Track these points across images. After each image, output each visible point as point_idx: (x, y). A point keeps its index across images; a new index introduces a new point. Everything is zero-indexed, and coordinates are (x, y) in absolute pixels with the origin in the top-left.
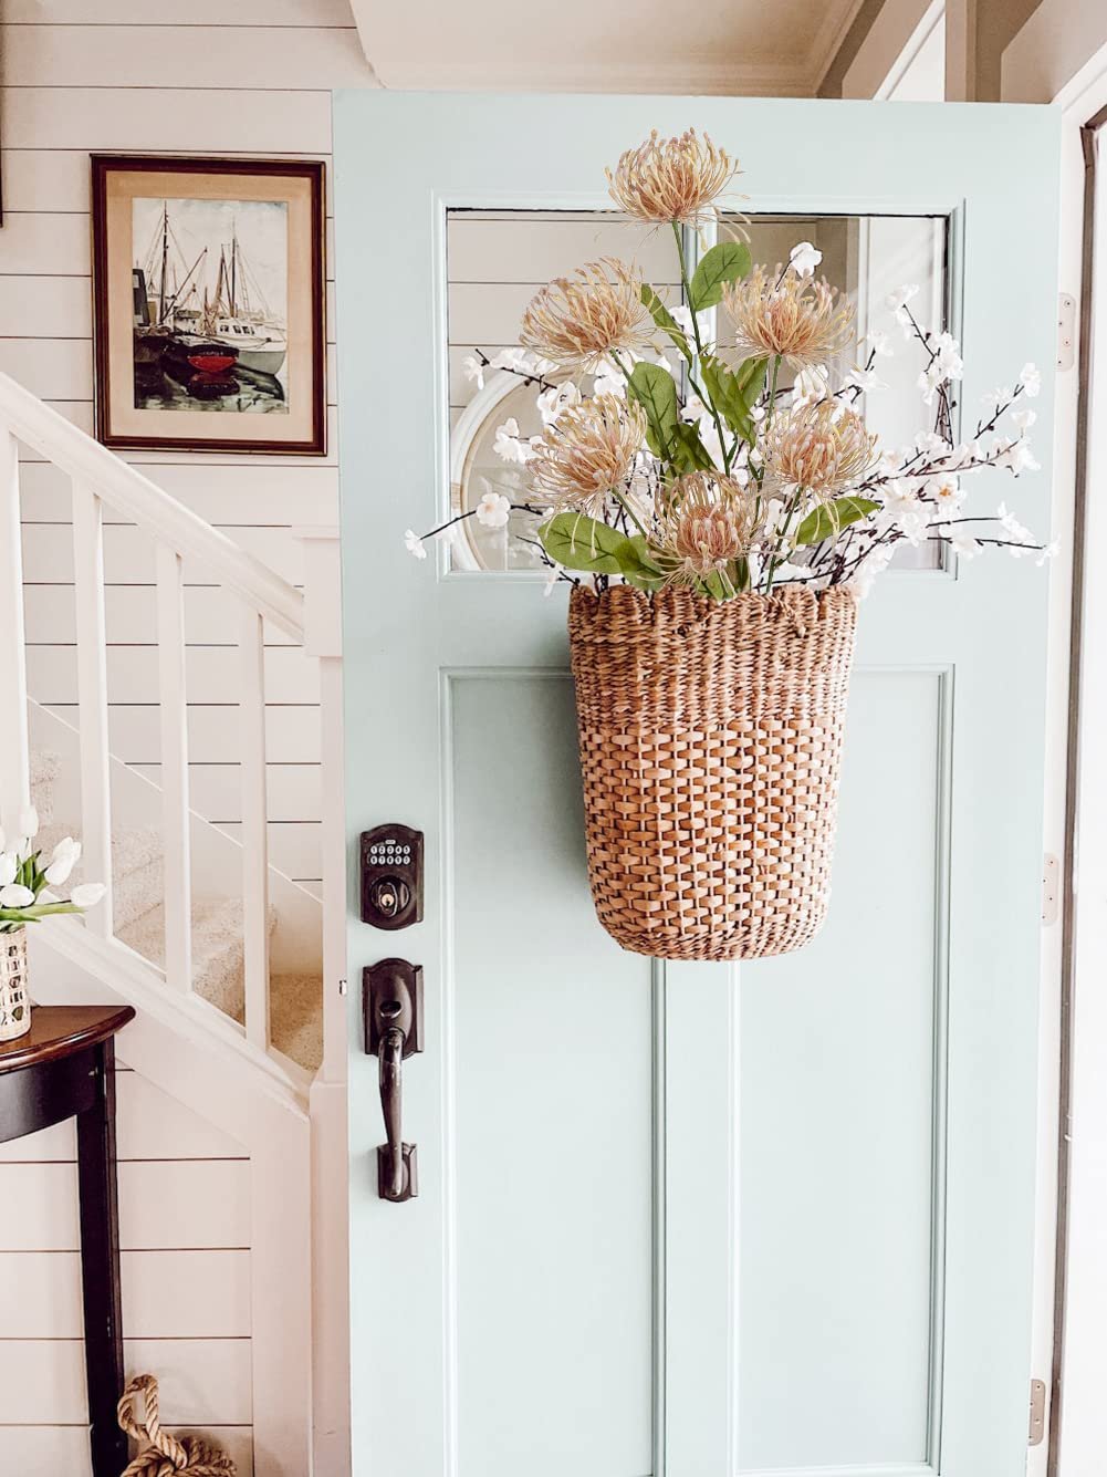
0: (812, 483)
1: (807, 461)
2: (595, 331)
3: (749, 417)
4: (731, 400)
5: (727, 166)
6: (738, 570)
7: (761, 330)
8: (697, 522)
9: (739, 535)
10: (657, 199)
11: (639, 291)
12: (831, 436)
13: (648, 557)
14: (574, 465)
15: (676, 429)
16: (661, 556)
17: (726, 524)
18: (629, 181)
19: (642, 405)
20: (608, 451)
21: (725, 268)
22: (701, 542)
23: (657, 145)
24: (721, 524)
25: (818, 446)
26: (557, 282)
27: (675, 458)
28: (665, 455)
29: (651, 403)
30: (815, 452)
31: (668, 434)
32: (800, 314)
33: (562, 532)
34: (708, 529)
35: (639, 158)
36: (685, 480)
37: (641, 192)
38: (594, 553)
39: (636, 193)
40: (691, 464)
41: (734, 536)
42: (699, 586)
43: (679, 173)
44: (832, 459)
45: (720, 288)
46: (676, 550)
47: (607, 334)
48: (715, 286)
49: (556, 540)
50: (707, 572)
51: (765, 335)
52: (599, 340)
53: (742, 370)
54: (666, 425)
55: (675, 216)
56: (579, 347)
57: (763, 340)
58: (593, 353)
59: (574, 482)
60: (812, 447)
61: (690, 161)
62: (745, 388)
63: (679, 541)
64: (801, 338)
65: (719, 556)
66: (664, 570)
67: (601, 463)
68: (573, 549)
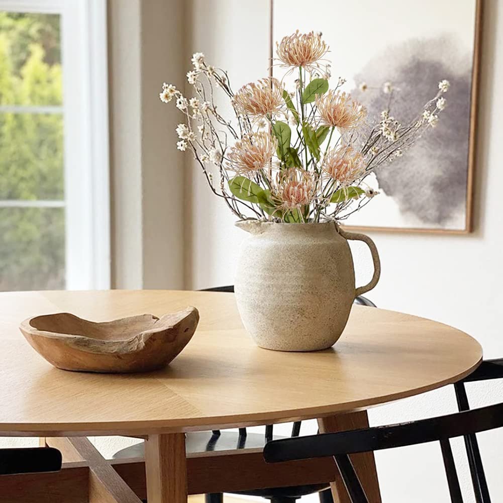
0: (340, 179)
1: (339, 170)
2: (262, 106)
3: (319, 149)
4: (312, 141)
5: (324, 48)
6: (305, 209)
7: (329, 115)
8: (292, 188)
9: (308, 195)
10: (295, 57)
11: (282, 93)
12: (350, 162)
13: (270, 198)
14: (246, 158)
15: (289, 149)
16: (275, 199)
17: (303, 190)
18: (285, 48)
19: (277, 138)
20: (260, 154)
21: (318, 88)
22: (292, 196)
23: (298, 35)
24: (301, 190)
25: (344, 165)
26: (250, 84)
27: (287, 161)
28: (283, 159)
29: (280, 138)
30: (343, 167)
31: (285, 151)
32: (345, 111)
33: (238, 184)
34: (296, 191)
35: (291, 40)
36: (289, 170)
37: (289, 53)
38: (249, 194)
39: (287, 54)
40: (293, 164)
41: (306, 195)
42: (289, 213)
43: (305, 48)
44: (349, 170)
45: (315, 96)
46: (282, 197)
47: (267, 107)
48: (313, 95)
49: (235, 186)
50: (293, 208)
51: (330, 117)
52: (264, 110)
53: (319, 130)
54: (285, 147)
55: (301, 65)
56: (255, 111)
57: (328, 119)
58: (260, 114)
59: (245, 164)
60: (341, 165)
61: (310, 44)
62: (318, 137)
63: (283, 194)
64: (344, 121)
65: (298, 202)
66: (276, 204)
67: (257, 158)
68: (241, 191)
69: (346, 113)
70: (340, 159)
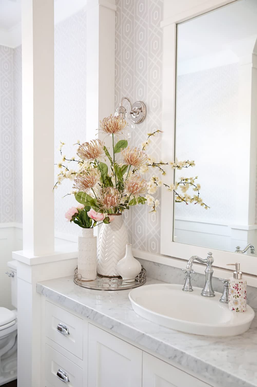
0: (134, 193)
1: (133, 188)
2: (93, 154)
3: (122, 177)
4: (119, 173)
5: (125, 124)
6: (115, 209)
7: (128, 159)
8: (108, 197)
10: (110, 129)
11: (103, 148)
12: (139, 184)
13: (97, 203)
14: (84, 182)
15: (107, 177)
16: (100, 203)
17: (114, 199)
18: (105, 124)
19: (100, 171)
20: (92, 180)
21: (122, 145)
22: (108, 202)
23: (111, 117)
24: (113, 199)
25: (136, 185)
26: (86, 143)
27: (106, 183)
28: (104, 182)
29: (102, 171)
30: (135, 187)
31: (105, 178)
32: (136, 157)
33: (80, 195)
34: (110, 199)
35: (108, 120)
36: (107, 188)
38: (86, 201)
39: (106, 127)
40: (109, 185)
41: (116, 201)
43: (115, 124)
44: (139, 188)
46: (103, 203)
47: (95, 155)
48: (119, 149)
49: (78, 197)
50: (109, 208)
51: (128, 160)
52: (93, 157)
53: (122, 167)
54: (105, 176)
55: (113, 133)
56: (89, 157)
57: (128, 161)
58: (92, 159)
59: (84, 185)
60: (135, 185)
61: (118, 122)
62: (122, 171)
63: (104, 201)
64: (136, 162)
65: (112, 205)
66: (100, 206)
67: (89, 182)
68: (81, 200)
69: (137, 158)
70: (134, 183)
